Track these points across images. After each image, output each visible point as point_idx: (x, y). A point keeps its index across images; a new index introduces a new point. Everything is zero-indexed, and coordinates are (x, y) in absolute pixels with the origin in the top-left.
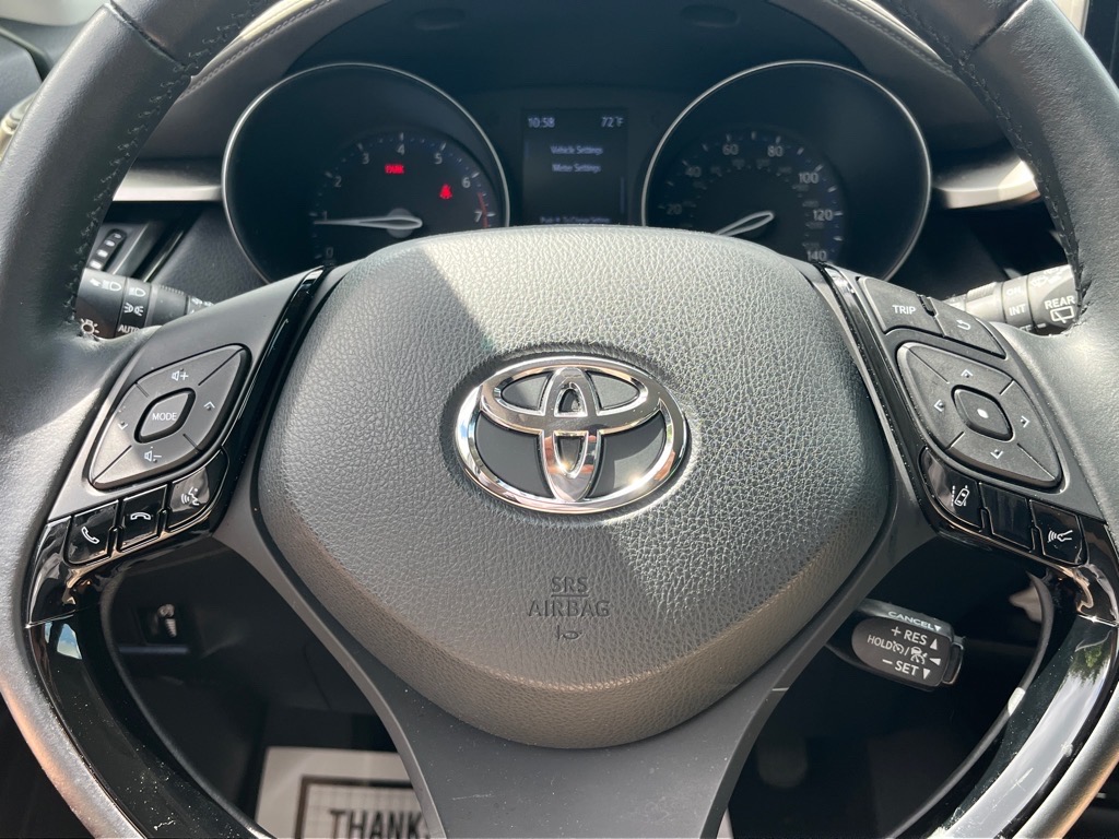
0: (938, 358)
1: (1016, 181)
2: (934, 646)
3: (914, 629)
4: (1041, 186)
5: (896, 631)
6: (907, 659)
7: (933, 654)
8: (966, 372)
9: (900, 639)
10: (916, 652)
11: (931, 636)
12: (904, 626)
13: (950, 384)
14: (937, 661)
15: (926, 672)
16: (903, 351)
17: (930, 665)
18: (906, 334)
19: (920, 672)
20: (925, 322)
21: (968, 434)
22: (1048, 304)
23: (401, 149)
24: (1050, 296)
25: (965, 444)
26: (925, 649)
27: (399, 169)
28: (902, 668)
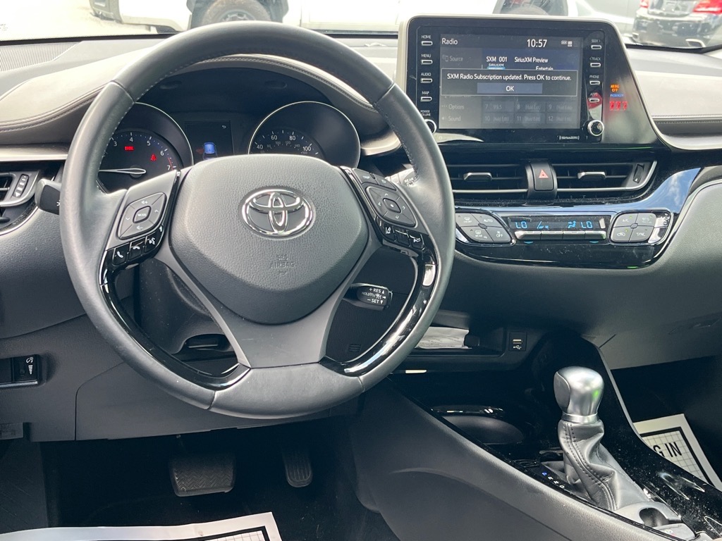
0: (378, 190)
1: (391, 143)
2: (383, 293)
3: (376, 288)
4: (401, 142)
5: (371, 289)
6: (375, 298)
7: (383, 295)
8: (386, 194)
9: (372, 292)
10: (378, 295)
11: (382, 290)
12: (373, 288)
13: (382, 198)
14: (385, 297)
15: (382, 301)
16: (368, 189)
17: (382, 299)
18: (368, 184)
19: (380, 302)
20: (373, 181)
21: (388, 212)
22: (405, 181)
23: (131, 140)
24: (406, 179)
25: (388, 214)
26: (380, 294)
27: (131, 148)
28: (374, 301)
